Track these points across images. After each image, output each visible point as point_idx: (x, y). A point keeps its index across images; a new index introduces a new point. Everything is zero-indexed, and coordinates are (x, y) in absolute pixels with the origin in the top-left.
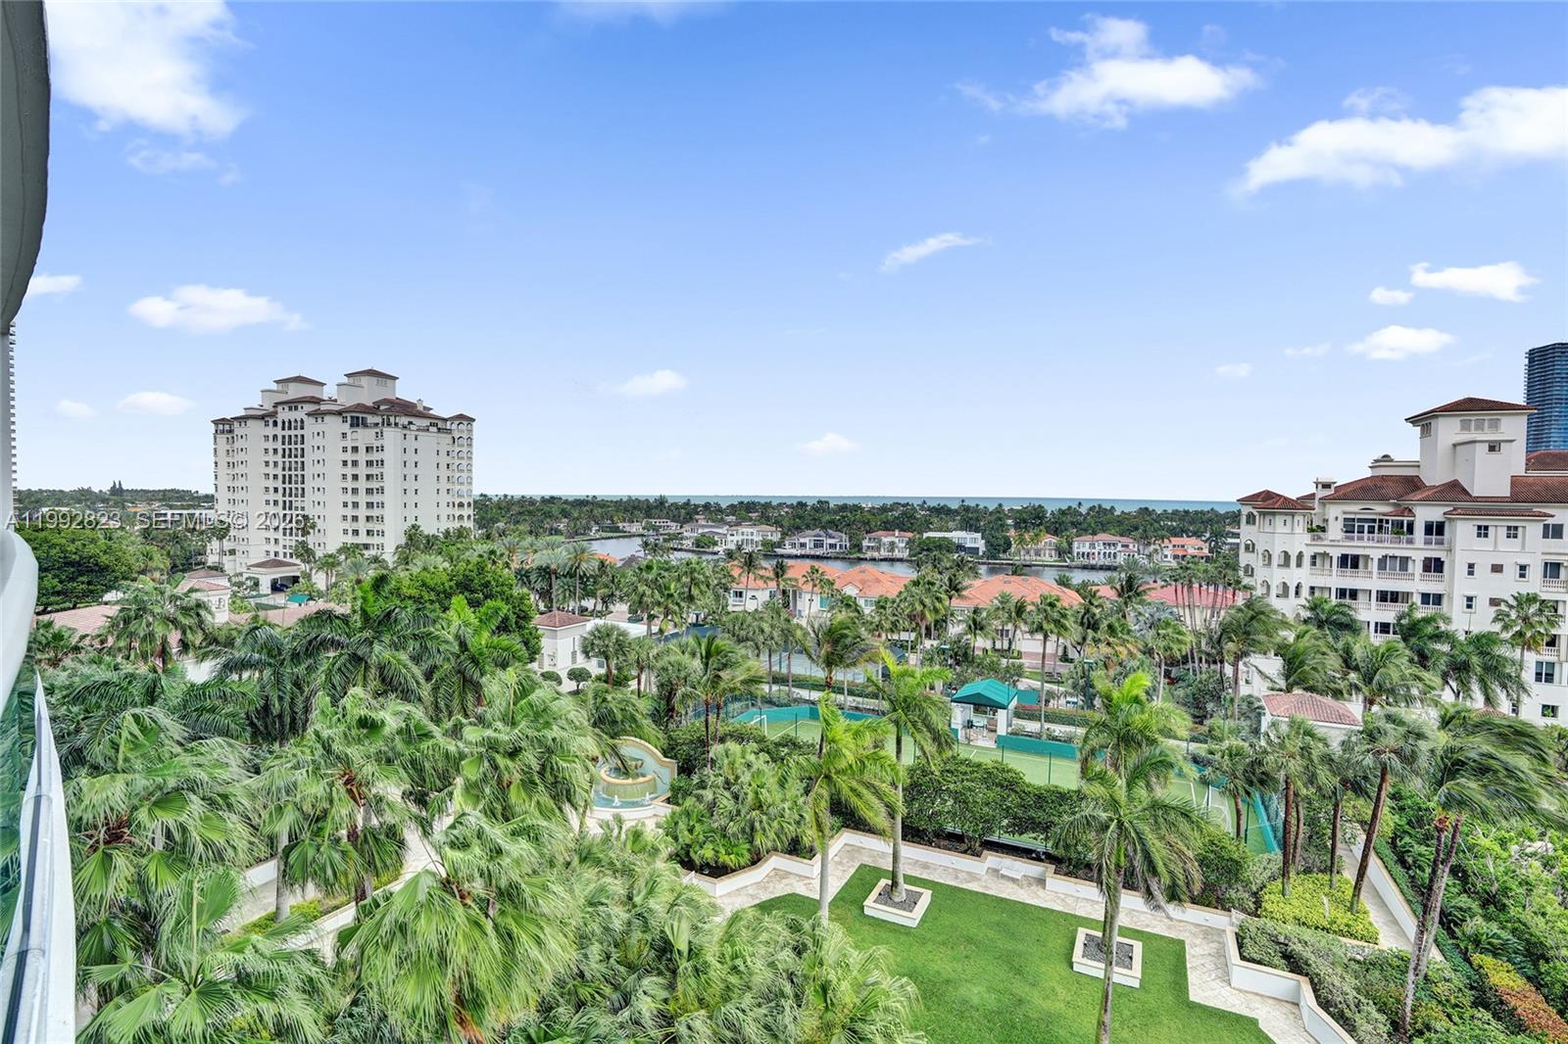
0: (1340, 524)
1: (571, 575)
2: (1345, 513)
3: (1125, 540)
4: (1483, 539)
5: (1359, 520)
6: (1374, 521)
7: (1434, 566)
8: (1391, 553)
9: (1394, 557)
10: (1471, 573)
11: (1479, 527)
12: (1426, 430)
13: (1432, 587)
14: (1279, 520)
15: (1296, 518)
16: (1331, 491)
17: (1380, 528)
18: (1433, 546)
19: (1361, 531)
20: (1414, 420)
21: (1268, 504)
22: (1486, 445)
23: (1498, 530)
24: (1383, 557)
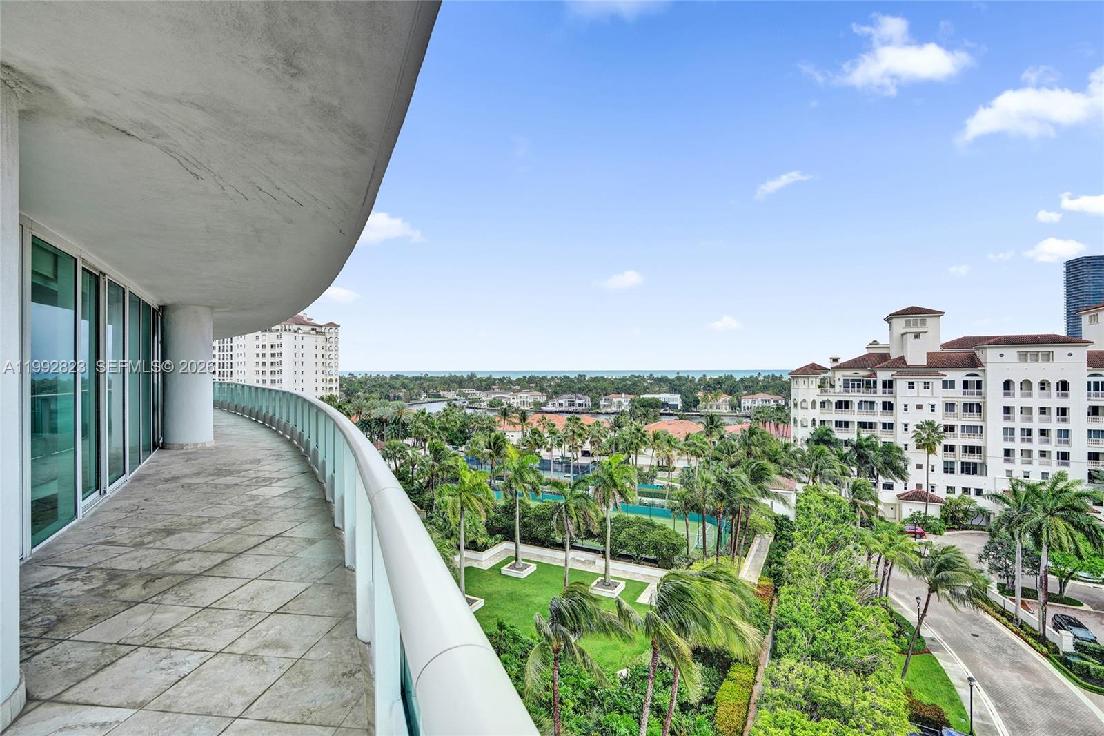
0: (841, 383)
1: (396, 423)
2: (843, 376)
4: (911, 390)
5: (852, 380)
6: (860, 380)
7: (888, 406)
8: (864, 399)
9: (866, 402)
10: (906, 410)
11: (909, 383)
13: (888, 419)
16: (838, 363)
17: (862, 385)
18: (887, 395)
19: (853, 387)
22: (913, 335)
23: (919, 385)
24: (861, 402)
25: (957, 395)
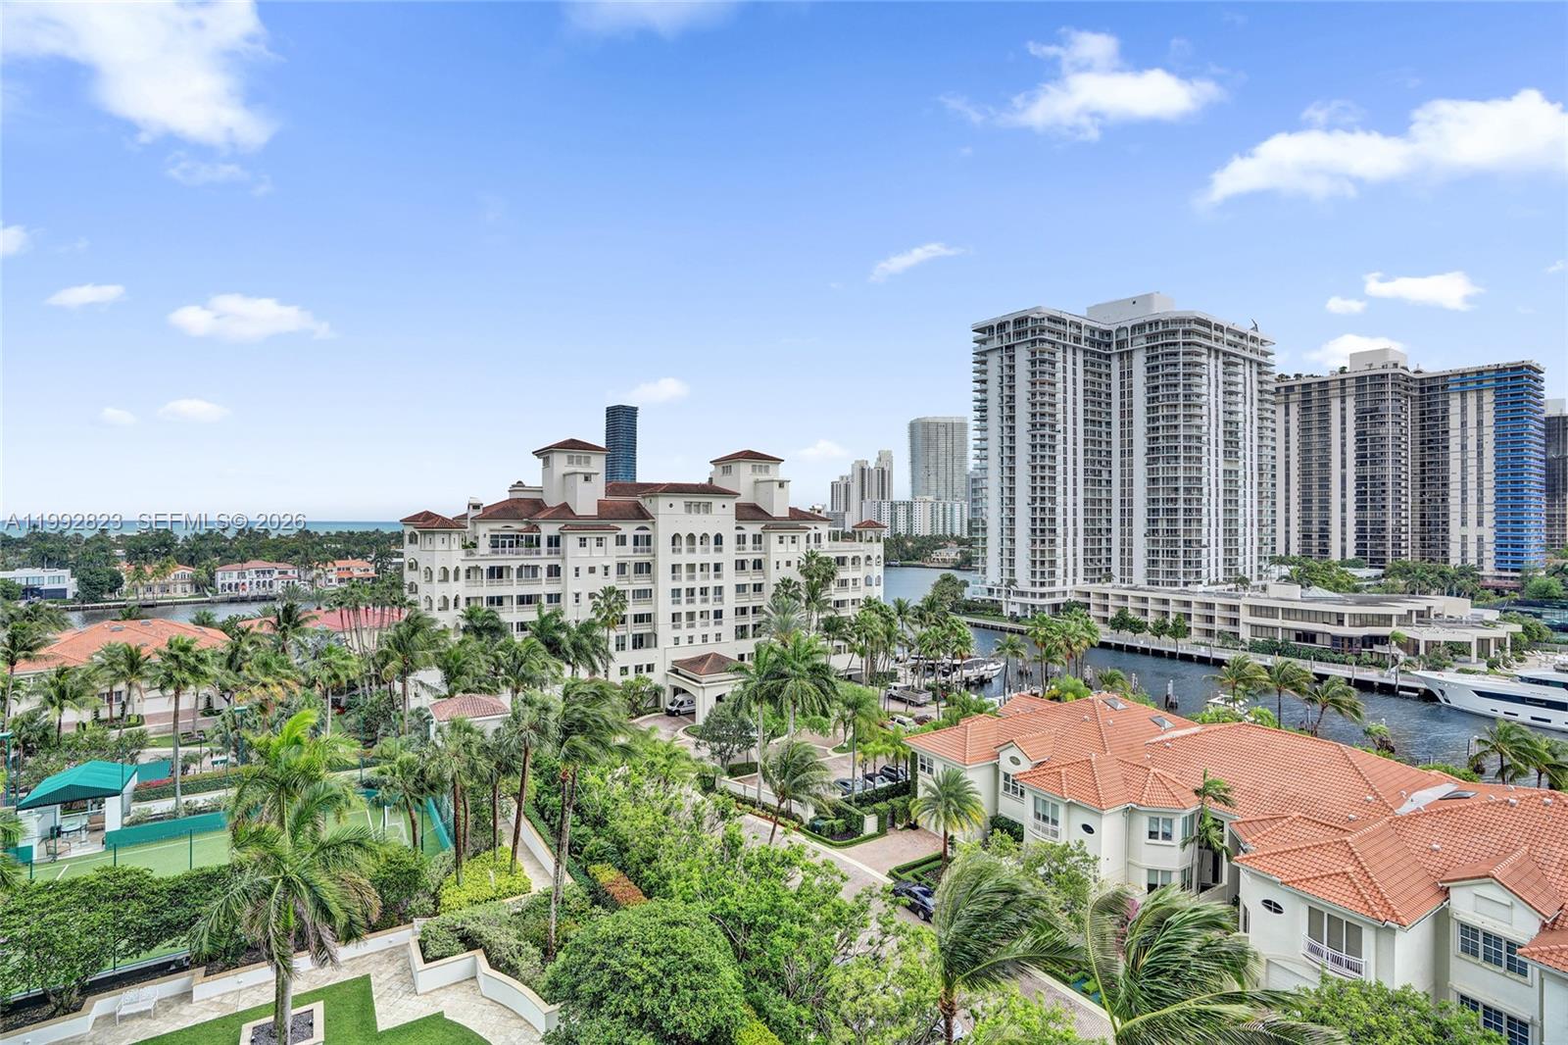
0: (488, 540)
2: (491, 530)
3: (282, 566)
4: (583, 548)
5: (503, 536)
6: (512, 536)
7: (554, 571)
8: (525, 563)
9: (527, 567)
10: (577, 575)
11: (580, 539)
12: (546, 462)
13: (554, 589)
14: (438, 538)
15: (453, 536)
16: (480, 512)
17: (518, 542)
18: (553, 555)
19: (504, 546)
20: (538, 453)
21: (428, 523)
22: (583, 476)
23: (592, 542)
24: (521, 567)
25: (629, 554)
